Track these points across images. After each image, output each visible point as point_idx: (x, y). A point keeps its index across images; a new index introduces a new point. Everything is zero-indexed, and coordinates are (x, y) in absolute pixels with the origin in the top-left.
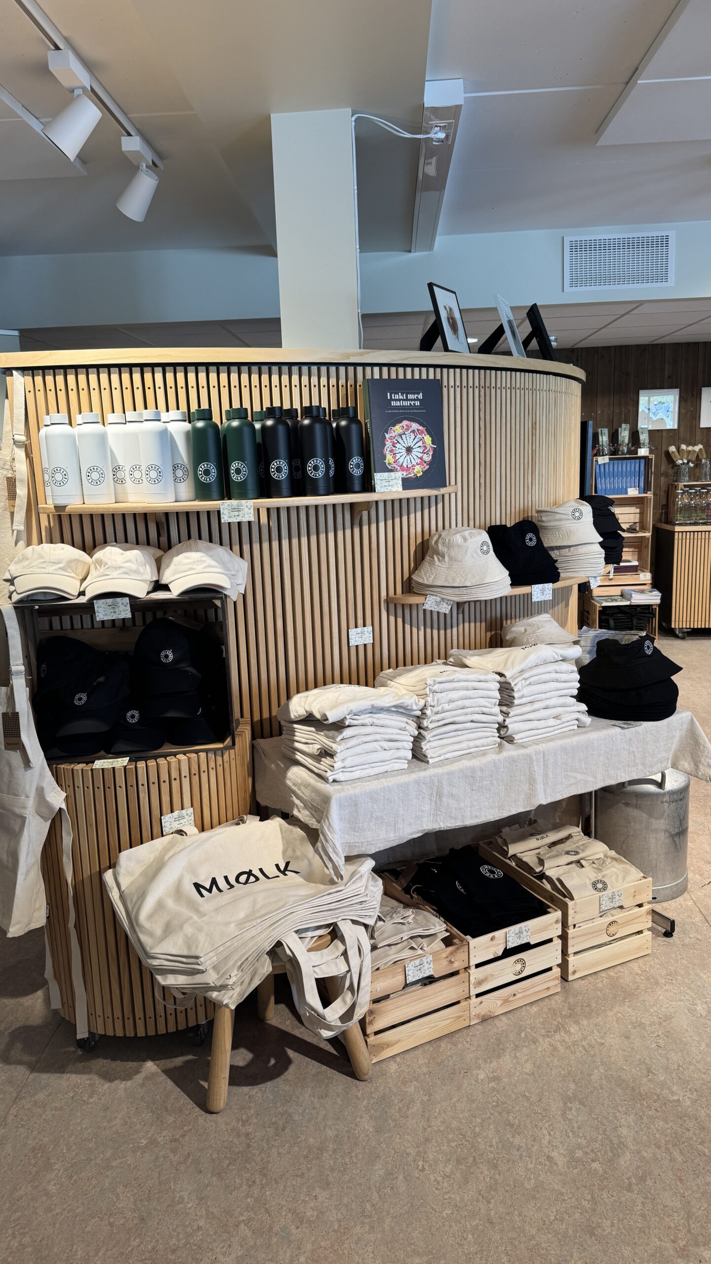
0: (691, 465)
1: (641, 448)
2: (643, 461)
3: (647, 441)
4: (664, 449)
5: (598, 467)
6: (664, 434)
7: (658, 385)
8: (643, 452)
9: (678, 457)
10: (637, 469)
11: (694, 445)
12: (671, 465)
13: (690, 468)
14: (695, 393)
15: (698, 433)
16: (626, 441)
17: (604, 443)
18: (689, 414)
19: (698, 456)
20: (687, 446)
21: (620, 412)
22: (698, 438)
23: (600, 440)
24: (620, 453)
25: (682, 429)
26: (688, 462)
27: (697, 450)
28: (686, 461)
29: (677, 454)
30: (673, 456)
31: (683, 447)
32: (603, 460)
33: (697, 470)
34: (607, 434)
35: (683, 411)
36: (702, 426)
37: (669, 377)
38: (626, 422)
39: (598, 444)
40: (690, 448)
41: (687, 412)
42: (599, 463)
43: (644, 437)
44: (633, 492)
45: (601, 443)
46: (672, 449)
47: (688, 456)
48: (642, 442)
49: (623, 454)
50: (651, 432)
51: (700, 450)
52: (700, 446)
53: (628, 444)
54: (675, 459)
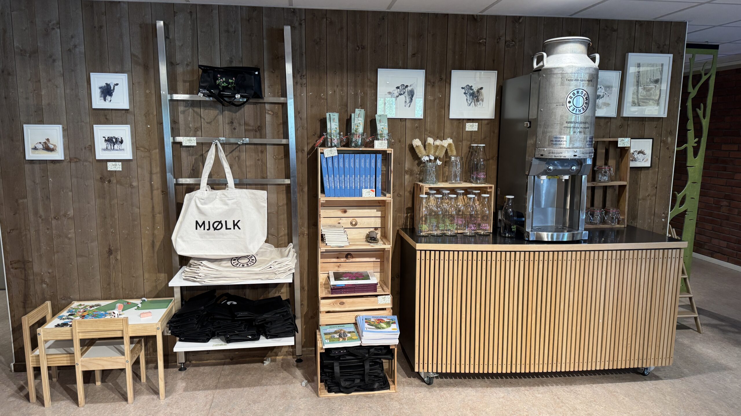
0: (439, 163)
1: (378, 139)
2: (380, 156)
3: (386, 131)
4: (408, 142)
5: (324, 161)
6: (408, 124)
7: (400, 65)
8: (380, 145)
9: (424, 152)
10: (373, 165)
11: (443, 138)
12: (417, 162)
13: (437, 166)
14: (444, 77)
15: (448, 124)
16: (361, 130)
17: (333, 131)
18: (437, 101)
19: (446, 152)
20: (435, 140)
21: (356, 94)
22: (447, 131)
23: (328, 126)
24: (353, 145)
25: (428, 119)
26: (436, 159)
27: (446, 145)
28: (432, 158)
29: (423, 149)
30: (417, 151)
31: (430, 140)
32: (329, 152)
33: (446, 169)
34: (337, 120)
35: (430, 98)
36: (451, 117)
37: (414, 55)
38: (362, 106)
39: (326, 131)
40: (438, 142)
41: (434, 100)
42: (326, 156)
43: (382, 127)
44: (368, 194)
45: (329, 131)
46: (417, 142)
47: (435, 152)
48: (379, 132)
49: (356, 146)
50: (392, 122)
51: (450, 145)
52: (450, 141)
53: (363, 135)
54: (420, 156)
